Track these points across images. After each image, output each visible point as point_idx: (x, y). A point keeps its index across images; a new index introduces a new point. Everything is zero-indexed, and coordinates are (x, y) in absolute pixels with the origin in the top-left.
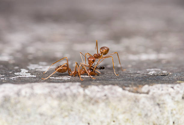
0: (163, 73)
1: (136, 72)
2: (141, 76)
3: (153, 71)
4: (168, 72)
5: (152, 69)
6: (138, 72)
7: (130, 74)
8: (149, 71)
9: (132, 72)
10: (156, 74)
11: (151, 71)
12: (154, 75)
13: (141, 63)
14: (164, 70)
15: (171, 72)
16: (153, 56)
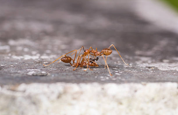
0: (42, 73)
1: (16, 71)
2: (20, 75)
3: (33, 71)
4: (47, 73)
5: (33, 70)
6: (18, 72)
7: (11, 73)
8: (29, 71)
9: (13, 72)
10: (35, 74)
11: (31, 71)
12: (33, 75)
13: (24, 62)
14: (43, 71)
15: (49, 72)
16: (36, 57)
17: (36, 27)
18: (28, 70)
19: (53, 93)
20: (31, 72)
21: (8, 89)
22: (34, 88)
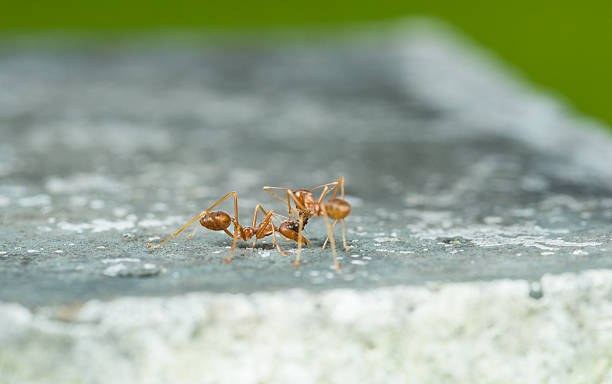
0: (144, 270)
1: (72, 267)
2: (83, 277)
3: (118, 263)
4: (157, 266)
5: (118, 260)
6: (78, 268)
7: (57, 273)
8: (109, 265)
9: (62, 268)
10: (125, 273)
11: (114, 264)
12: (120, 276)
13: (93, 240)
14: (148, 262)
15: (166, 266)
16: (126, 225)
17: (123, 138)
18: (105, 261)
19: (177, 322)
20: (115, 268)
21: (52, 319)
22: (124, 312)
